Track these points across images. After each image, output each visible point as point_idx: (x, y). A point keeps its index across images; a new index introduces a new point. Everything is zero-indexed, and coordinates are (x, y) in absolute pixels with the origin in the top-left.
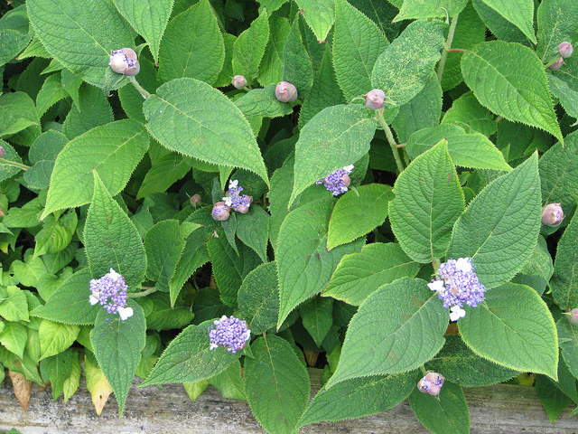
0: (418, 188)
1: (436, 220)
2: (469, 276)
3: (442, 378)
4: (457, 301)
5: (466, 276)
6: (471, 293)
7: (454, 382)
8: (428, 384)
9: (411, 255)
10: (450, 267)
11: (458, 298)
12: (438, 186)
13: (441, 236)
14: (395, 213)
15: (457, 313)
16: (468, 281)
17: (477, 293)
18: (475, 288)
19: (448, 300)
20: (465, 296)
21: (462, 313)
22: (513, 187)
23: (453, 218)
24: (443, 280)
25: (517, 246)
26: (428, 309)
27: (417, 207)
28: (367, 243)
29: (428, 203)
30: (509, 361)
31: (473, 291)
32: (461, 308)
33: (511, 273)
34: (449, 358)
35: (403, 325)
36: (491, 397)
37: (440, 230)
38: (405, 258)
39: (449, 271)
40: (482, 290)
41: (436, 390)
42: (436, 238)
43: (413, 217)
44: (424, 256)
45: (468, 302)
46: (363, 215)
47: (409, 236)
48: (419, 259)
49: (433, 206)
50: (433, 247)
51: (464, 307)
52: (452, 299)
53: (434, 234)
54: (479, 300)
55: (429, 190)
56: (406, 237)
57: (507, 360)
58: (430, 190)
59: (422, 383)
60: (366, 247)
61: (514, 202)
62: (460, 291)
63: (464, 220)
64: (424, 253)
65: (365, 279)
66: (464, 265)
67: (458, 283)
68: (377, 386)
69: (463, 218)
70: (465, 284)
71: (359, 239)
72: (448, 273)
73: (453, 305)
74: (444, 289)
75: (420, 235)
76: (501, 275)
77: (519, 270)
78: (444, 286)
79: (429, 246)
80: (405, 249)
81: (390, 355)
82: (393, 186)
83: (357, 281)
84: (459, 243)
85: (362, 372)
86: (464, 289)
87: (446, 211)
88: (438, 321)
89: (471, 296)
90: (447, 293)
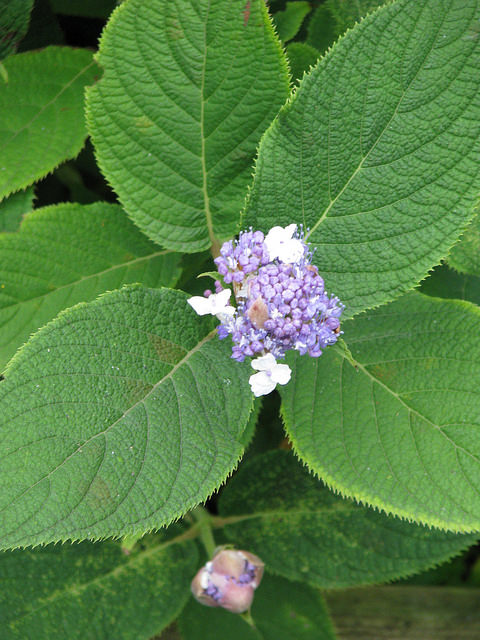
0: (164, 47)
1: (217, 133)
2: (299, 274)
3: (256, 563)
4: (269, 343)
5: (291, 274)
6: (305, 320)
7: (294, 577)
8: (220, 581)
9: (154, 231)
10: (248, 251)
11: (271, 333)
12: (218, 41)
13: (232, 176)
14: (106, 119)
15: (269, 375)
16: (294, 286)
17: (321, 318)
18: (315, 304)
19: (243, 342)
20: (289, 326)
21: (282, 375)
22: (417, 33)
23: (260, 127)
24: (230, 286)
25: (432, 193)
26: (198, 371)
27: (165, 99)
28: (37, 204)
29: (191, 89)
30: (422, 506)
31: (310, 312)
32: (279, 360)
33: (418, 267)
34: (280, 513)
35: (127, 413)
36: (408, 624)
37: (227, 161)
38: (139, 243)
39: (245, 261)
40: (334, 311)
41: (240, 597)
42: (220, 183)
43: (154, 128)
44: (189, 232)
45: (299, 345)
46: (25, 132)
47: (147, 180)
48: (175, 241)
49: (208, 94)
50: (213, 209)
51: (289, 357)
52: (255, 337)
53: (214, 171)
54: (329, 338)
55: (194, 52)
56: (138, 183)
57: (416, 501)
58: (196, 52)
59: (205, 579)
60: (33, 217)
61: (422, 74)
62: (275, 314)
63: (287, 128)
64: (189, 223)
65: (33, 304)
66: (284, 244)
67: (270, 293)
68: (85, 596)
69: (283, 121)
70: (288, 294)
71: (16, 197)
72: (240, 267)
73: (257, 354)
74: (232, 310)
75: (175, 176)
76: (392, 275)
77: (438, 259)
78: (233, 301)
79: (201, 206)
80: (137, 217)
81: (93, 489)
82: (95, 46)
83: (11, 310)
84: (273, 192)
85: (18, 536)
86: (287, 309)
87: (242, 107)
88: (223, 402)
89: (306, 329)
90: (240, 321)
